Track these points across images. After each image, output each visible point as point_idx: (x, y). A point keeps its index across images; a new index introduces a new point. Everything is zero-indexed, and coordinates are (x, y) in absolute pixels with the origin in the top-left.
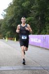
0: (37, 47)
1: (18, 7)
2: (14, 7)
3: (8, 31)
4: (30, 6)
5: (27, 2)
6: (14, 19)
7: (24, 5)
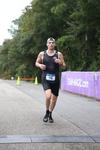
0: (81, 95)
1: (43, 14)
2: (35, 15)
3: (22, 63)
4: (66, 13)
5: (61, 5)
6: (35, 39)
7: (55, 10)
